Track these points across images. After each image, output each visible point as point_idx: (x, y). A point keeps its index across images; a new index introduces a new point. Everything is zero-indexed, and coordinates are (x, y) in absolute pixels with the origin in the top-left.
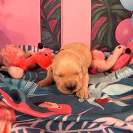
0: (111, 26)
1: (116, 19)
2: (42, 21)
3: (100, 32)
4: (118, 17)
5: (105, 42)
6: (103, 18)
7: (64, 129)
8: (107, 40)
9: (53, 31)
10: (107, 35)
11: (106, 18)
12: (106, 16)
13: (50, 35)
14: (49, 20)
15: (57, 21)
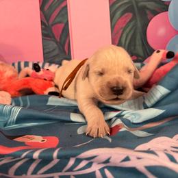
0: (139, 25)
1: (146, 14)
2: (43, 27)
3: (124, 35)
4: (148, 12)
5: (132, 48)
6: (126, 14)
7: (35, 172)
8: (135, 45)
9: (58, 40)
10: (135, 38)
11: (131, 15)
12: (131, 12)
13: (55, 45)
14: (52, 25)
15: (63, 25)
